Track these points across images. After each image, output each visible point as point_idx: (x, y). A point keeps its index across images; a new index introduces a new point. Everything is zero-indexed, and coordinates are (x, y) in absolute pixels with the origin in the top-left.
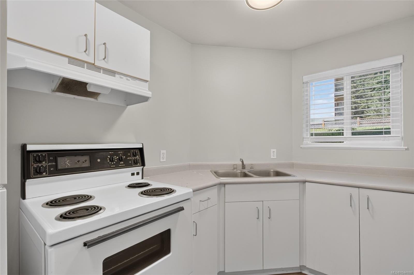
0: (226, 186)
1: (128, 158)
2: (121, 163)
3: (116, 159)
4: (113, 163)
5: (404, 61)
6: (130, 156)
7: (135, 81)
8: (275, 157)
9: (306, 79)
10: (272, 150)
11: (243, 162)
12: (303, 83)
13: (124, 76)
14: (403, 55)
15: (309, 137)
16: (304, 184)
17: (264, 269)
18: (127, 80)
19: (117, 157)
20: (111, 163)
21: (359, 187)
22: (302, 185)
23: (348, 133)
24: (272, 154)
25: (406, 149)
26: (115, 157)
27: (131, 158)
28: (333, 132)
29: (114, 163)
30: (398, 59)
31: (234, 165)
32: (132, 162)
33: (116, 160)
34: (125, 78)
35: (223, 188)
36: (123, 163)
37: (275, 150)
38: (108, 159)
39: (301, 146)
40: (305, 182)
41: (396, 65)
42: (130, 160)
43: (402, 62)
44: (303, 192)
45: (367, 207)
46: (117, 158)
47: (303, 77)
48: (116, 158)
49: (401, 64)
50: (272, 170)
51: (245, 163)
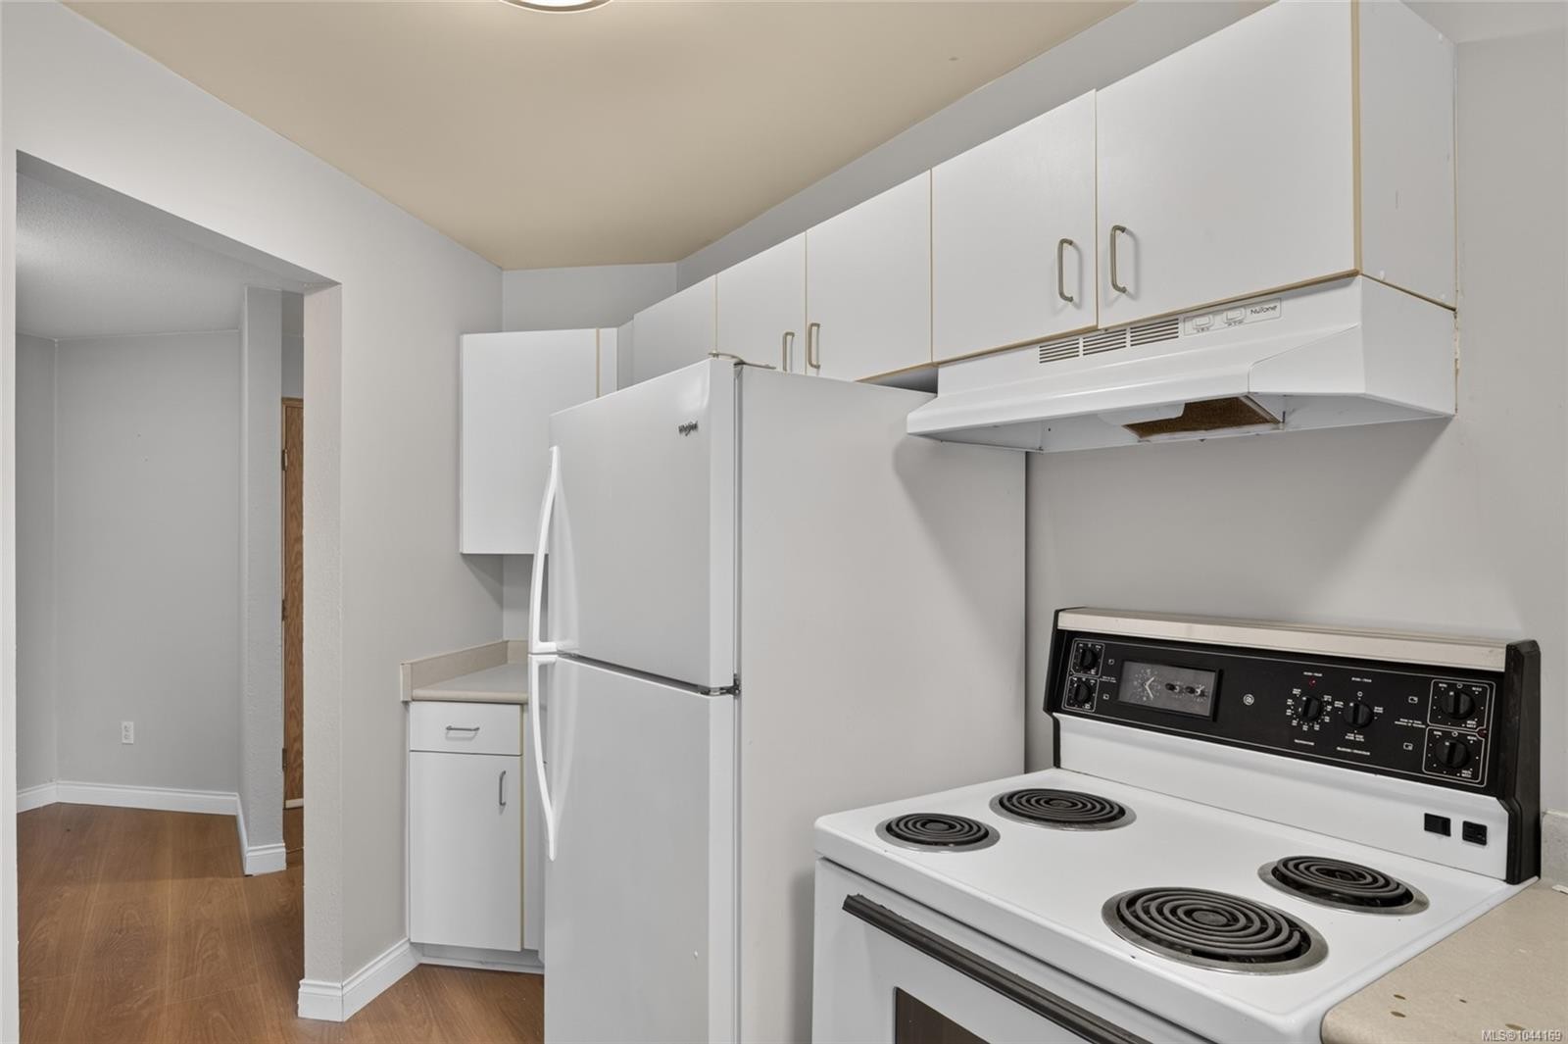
1: (1403, 722)
2: (1350, 737)
3: (1329, 708)
4: (1305, 728)
6: (1418, 713)
7: (1274, 308)
13: (1213, 313)
18: (1230, 325)
19: (1339, 704)
20: (1300, 726)
26: (1327, 698)
27: (1418, 724)
29: (1311, 728)
32: (1418, 747)
33: (1328, 714)
34: (1219, 320)
36: (1360, 738)
38: (1290, 702)
42: (1415, 735)
46: (1334, 708)
48: (1331, 704)
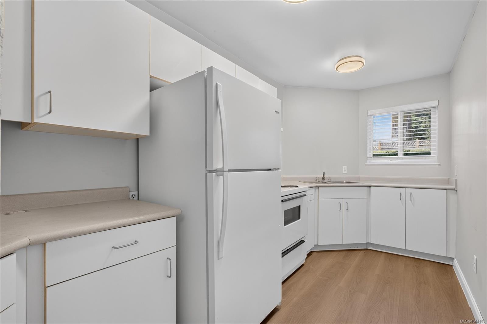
0: (319, 188)
5: (439, 104)
8: (346, 172)
9: (370, 113)
10: (344, 167)
11: (324, 174)
12: (368, 116)
14: (439, 101)
15: (372, 157)
16: (370, 188)
17: (343, 243)
21: (406, 188)
22: (368, 188)
23: (400, 154)
24: (343, 170)
25: (439, 165)
28: (389, 153)
30: (435, 103)
31: (317, 177)
35: (317, 190)
37: (346, 167)
39: (366, 164)
40: (370, 187)
41: (435, 107)
43: (438, 105)
44: (369, 193)
45: (410, 199)
47: (368, 111)
49: (437, 106)
50: (345, 182)
51: (325, 176)
